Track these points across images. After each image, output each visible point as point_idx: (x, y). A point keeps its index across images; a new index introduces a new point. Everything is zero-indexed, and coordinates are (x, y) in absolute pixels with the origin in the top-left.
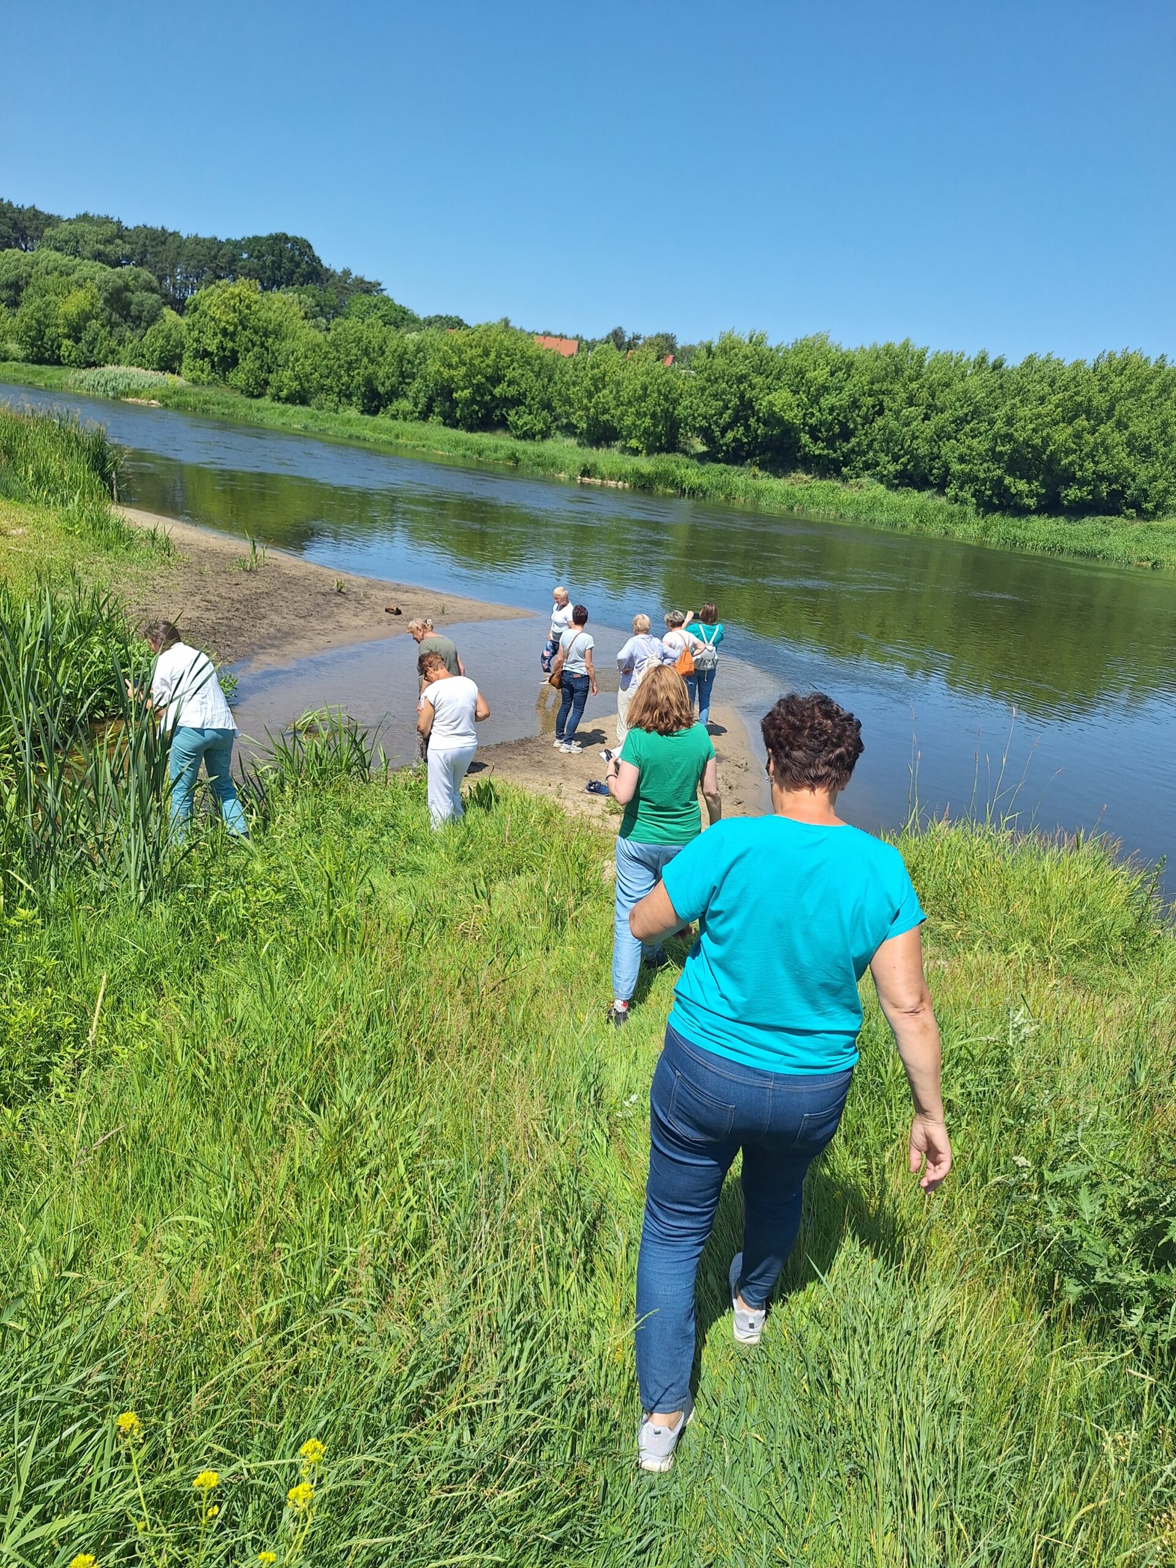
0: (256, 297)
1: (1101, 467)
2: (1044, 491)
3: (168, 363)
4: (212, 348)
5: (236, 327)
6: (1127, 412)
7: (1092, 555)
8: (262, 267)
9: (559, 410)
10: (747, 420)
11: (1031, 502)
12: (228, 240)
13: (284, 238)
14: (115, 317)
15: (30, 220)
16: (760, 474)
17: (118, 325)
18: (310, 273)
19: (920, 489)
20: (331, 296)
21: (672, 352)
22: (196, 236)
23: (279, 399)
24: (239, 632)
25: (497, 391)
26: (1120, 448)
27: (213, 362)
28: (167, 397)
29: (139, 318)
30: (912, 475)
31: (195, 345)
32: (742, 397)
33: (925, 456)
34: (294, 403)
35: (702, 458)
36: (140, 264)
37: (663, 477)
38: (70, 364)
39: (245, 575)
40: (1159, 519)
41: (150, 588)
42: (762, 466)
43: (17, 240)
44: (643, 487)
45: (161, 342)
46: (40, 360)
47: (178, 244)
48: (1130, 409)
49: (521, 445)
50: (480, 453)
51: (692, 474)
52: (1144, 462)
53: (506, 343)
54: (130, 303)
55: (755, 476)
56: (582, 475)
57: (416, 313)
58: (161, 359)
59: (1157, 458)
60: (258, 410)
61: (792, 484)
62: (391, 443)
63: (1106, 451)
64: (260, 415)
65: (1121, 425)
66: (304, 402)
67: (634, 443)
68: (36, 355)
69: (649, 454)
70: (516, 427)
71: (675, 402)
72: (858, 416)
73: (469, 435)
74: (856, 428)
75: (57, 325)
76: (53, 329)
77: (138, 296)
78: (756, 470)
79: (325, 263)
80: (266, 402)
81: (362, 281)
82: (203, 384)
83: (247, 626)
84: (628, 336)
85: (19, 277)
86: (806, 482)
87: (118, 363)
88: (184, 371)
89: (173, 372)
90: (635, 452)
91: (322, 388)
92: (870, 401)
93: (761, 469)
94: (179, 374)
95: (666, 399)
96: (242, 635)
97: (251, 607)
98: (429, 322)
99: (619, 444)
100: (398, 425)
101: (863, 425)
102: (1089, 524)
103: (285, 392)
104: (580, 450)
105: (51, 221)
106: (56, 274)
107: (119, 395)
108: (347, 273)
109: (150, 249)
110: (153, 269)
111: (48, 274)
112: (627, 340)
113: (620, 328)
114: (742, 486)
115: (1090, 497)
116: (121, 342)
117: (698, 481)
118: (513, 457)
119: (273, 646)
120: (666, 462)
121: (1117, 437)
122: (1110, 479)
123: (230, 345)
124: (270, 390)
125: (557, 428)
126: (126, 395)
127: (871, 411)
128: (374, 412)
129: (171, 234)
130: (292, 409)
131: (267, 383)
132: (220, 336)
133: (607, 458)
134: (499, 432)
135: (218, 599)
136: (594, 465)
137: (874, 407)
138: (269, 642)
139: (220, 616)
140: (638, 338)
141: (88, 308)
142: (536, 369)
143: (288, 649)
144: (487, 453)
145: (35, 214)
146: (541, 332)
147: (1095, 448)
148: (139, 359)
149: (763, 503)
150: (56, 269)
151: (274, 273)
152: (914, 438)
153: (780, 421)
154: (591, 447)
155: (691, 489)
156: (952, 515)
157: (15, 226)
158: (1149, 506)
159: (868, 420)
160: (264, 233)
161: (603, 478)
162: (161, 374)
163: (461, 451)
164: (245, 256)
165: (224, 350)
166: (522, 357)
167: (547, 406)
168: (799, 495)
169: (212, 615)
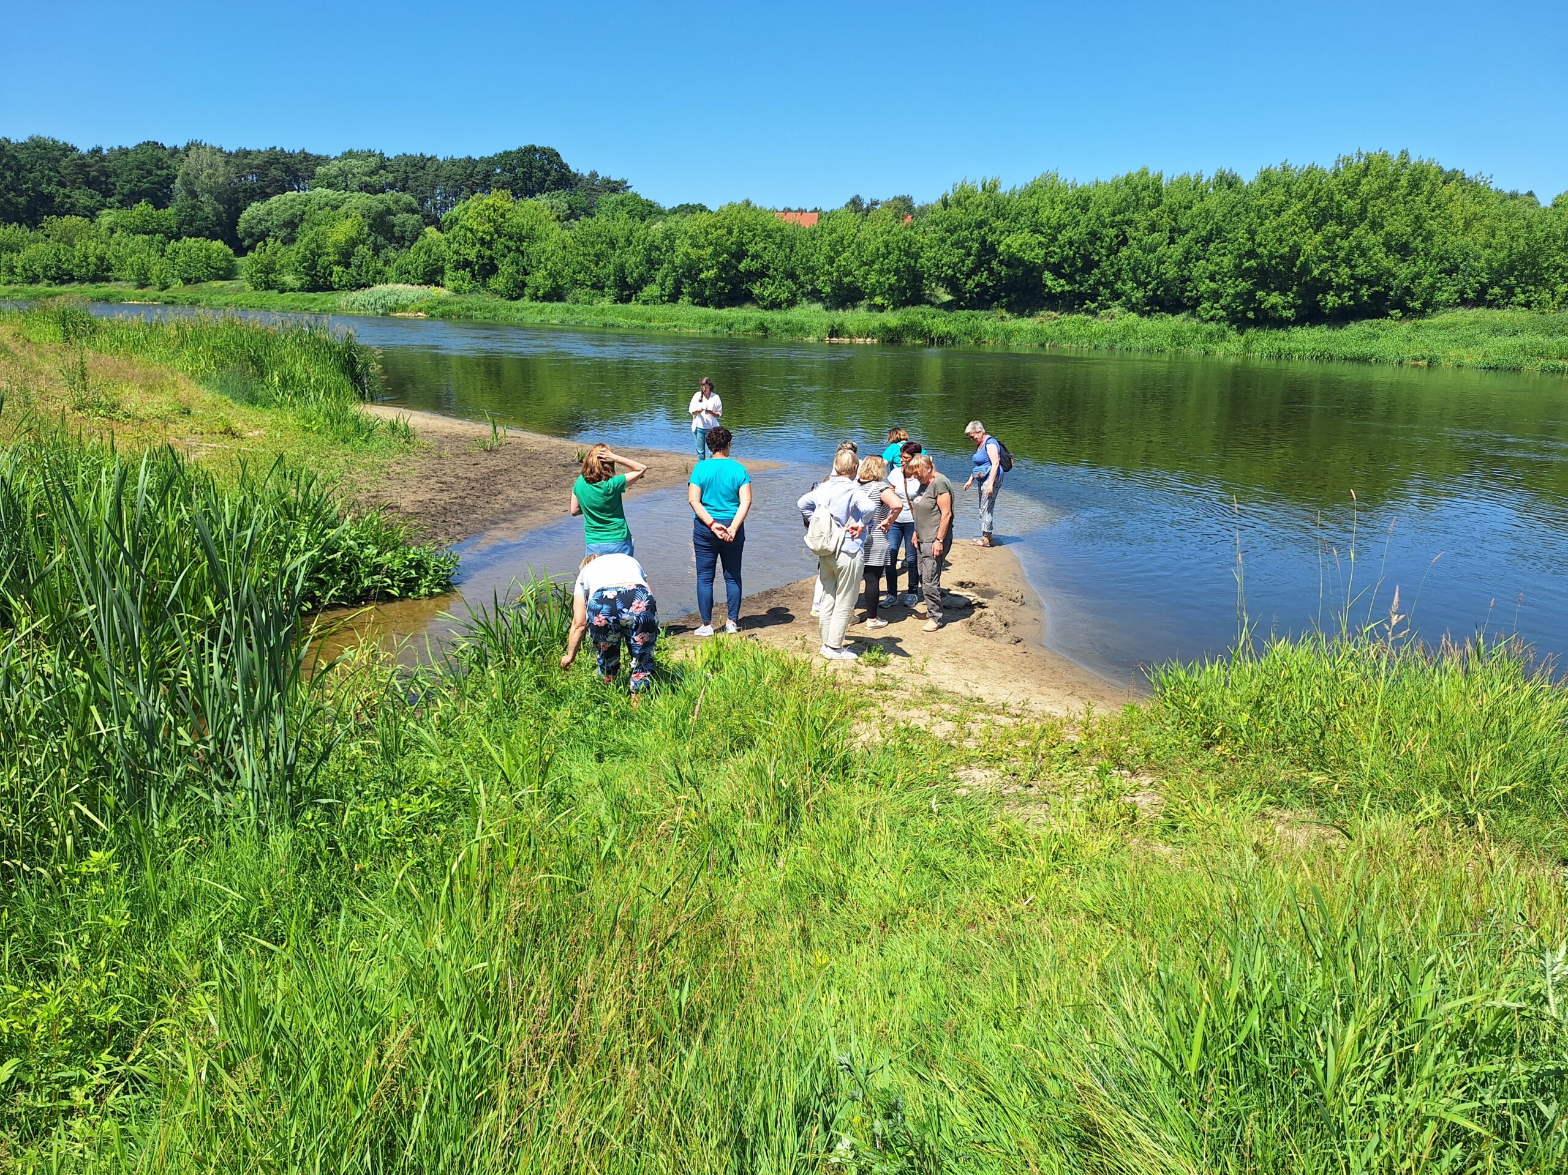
0: (509, 205)
1: (1359, 271)
2: (1300, 302)
3: (432, 276)
4: (472, 257)
5: (492, 236)
6: (1380, 212)
7: (1362, 360)
8: (514, 180)
9: (802, 279)
10: (989, 263)
11: (1289, 314)
12: (482, 158)
13: (532, 150)
14: (381, 240)
15: (301, 162)
16: (1008, 316)
17: (384, 247)
18: (559, 180)
19: (1174, 312)
20: (581, 198)
21: (911, 213)
22: (452, 158)
23: (537, 298)
24: (472, 509)
25: (742, 267)
26: (1376, 249)
27: (472, 271)
28: (432, 308)
29: (403, 238)
30: (1163, 299)
31: (455, 257)
32: (983, 242)
33: (1175, 279)
34: (551, 300)
35: (948, 306)
36: (403, 189)
37: (912, 329)
38: (342, 288)
39: (485, 454)
40: (1429, 317)
41: (385, 475)
42: (1009, 308)
43: (290, 182)
44: (891, 341)
45: (423, 257)
46: (314, 287)
47: (435, 167)
48: (1382, 209)
49: (768, 315)
50: (730, 326)
51: (941, 323)
52: (1405, 261)
53: (746, 219)
54: (394, 226)
55: (1002, 318)
56: (831, 336)
57: (662, 205)
58: (425, 274)
59: (1418, 255)
60: (518, 310)
61: (1042, 322)
62: (643, 327)
63: (1363, 254)
64: (519, 315)
65: (1376, 226)
66: (561, 299)
67: (878, 300)
68: (311, 283)
69: (894, 309)
70: (763, 299)
71: (916, 257)
72: (1102, 247)
73: (718, 311)
74: (1100, 261)
75: (328, 254)
76: (324, 258)
77: (400, 218)
78: (1004, 313)
79: (573, 169)
80: (524, 302)
81: (609, 182)
82: (465, 292)
83: (480, 503)
84: (867, 202)
85: (294, 215)
86: (1055, 318)
87: (386, 282)
88: (447, 283)
89: (437, 285)
90: (881, 308)
91: (575, 283)
92: (1112, 232)
93: (1008, 311)
94: (442, 286)
95: (907, 254)
96: (475, 512)
97: (487, 485)
98: (674, 211)
99: (863, 303)
100: (649, 309)
101: (1108, 256)
102: (1355, 329)
103: (542, 291)
104: (826, 313)
105: (320, 160)
106: (328, 208)
107: (389, 310)
108: (594, 175)
109: (411, 176)
110: (414, 192)
111: (320, 209)
112: (865, 206)
113: (858, 196)
114: (991, 330)
115: (1352, 303)
116: (387, 263)
117: (946, 330)
118: (762, 327)
119: (505, 520)
120: (913, 314)
121: (1372, 240)
122: (1369, 282)
123: (488, 253)
124: (528, 291)
125: (804, 294)
126: (394, 310)
127: (1116, 241)
128: (627, 300)
129: (429, 159)
130: (549, 306)
131: (525, 285)
132: (478, 245)
133: (855, 318)
134: (747, 305)
135: (453, 480)
136: (841, 325)
137: (1117, 236)
138: (502, 516)
139: (454, 495)
140: (876, 203)
141: (354, 234)
142: (778, 241)
143: (522, 521)
144: (736, 326)
145: (306, 157)
146: (781, 209)
147: (1351, 252)
148: (404, 275)
149: (1014, 343)
150: (327, 204)
151: (525, 184)
152: (1161, 262)
153: (1021, 261)
154: (837, 309)
155: (939, 338)
156: (1210, 334)
157: (287, 169)
158: (1417, 305)
159: (1113, 251)
160: (513, 147)
161: (851, 337)
162: (425, 287)
163: (711, 327)
164: (498, 171)
165: (483, 258)
166: (764, 231)
167: (792, 275)
168: (1049, 331)
169: (445, 497)
